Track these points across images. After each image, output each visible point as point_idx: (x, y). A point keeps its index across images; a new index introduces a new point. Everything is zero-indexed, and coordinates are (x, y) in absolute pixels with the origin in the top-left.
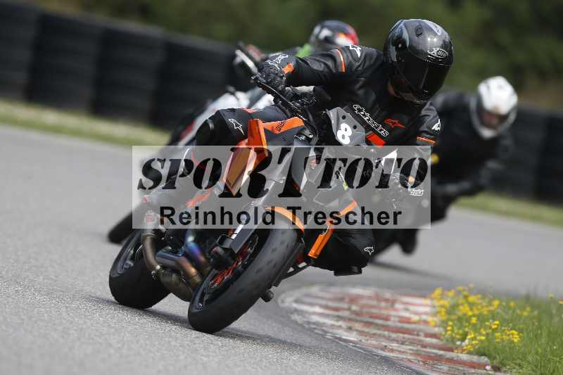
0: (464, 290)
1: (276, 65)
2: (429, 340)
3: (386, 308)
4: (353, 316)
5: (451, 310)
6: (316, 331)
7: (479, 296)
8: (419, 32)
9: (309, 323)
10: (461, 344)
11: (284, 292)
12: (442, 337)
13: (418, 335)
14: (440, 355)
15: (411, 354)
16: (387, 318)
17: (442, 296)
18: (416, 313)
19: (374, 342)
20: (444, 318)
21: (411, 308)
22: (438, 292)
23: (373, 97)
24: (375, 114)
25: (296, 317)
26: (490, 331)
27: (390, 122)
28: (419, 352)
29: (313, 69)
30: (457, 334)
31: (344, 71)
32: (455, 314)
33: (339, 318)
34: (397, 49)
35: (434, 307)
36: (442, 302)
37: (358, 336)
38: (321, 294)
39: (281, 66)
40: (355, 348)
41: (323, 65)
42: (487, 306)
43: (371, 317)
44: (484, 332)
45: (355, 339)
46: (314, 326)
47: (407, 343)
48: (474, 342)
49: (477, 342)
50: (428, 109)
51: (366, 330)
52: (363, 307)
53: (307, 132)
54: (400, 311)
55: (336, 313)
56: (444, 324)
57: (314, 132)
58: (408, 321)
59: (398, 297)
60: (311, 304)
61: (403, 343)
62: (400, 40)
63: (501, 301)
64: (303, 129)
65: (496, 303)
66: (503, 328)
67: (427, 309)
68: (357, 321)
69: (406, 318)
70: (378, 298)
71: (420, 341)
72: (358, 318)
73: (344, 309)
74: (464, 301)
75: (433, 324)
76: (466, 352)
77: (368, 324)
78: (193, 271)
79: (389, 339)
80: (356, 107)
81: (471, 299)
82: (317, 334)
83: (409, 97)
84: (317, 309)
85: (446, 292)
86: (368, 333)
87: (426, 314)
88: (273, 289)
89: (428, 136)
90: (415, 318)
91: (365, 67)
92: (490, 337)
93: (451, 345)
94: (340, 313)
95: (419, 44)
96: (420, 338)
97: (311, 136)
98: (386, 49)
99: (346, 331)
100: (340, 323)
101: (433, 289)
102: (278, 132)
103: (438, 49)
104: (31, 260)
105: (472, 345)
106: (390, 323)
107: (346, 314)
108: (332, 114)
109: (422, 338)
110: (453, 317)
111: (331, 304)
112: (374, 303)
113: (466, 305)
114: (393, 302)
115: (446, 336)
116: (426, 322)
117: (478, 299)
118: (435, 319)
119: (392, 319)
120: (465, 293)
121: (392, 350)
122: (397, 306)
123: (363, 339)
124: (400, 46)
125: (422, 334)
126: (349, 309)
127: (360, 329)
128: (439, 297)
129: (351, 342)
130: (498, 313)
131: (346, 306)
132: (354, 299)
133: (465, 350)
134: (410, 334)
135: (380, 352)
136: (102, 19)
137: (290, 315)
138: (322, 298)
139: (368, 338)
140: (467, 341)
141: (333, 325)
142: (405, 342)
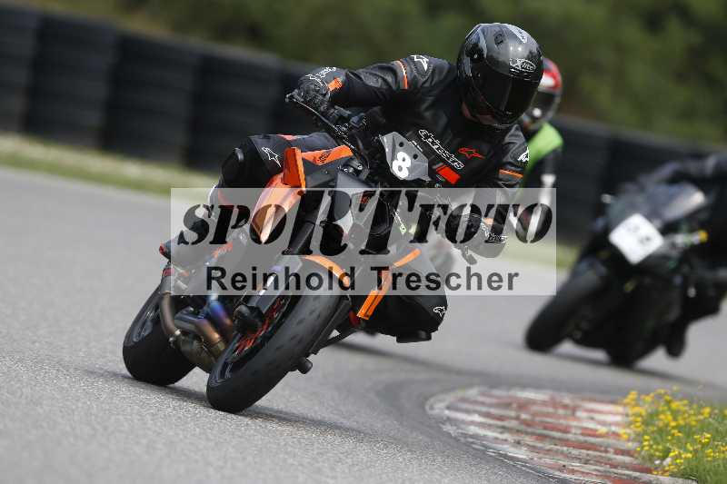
0: (666, 393)
1: (319, 80)
2: (620, 458)
3: (565, 417)
4: (523, 427)
5: (649, 420)
6: (474, 446)
7: (686, 402)
8: (500, 39)
9: (465, 436)
10: (661, 463)
11: (432, 395)
12: (636, 455)
13: (606, 452)
14: (635, 478)
15: (597, 475)
16: (566, 430)
17: (637, 403)
18: (603, 423)
19: (548, 461)
20: (640, 430)
21: (598, 417)
22: (633, 395)
23: (443, 120)
24: (446, 142)
25: (448, 428)
26: (699, 446)
27: (464, 151)
28: (608, 474)
29: (367, 85)
30: (657, 450)
31: (406, 87)
32: (654, 425)
33: (504, 429)
34: (472, 60)
35: (627, 415)
36: (637, 410)
37: (528, 453)
38: (481, 399)
39: (326, 81)
40: (524, 468)
41: (380, 80)
42: (695, 415)
43: (545, 428)
44: (691, 449)
45: (524, 457)
46: (471, 440)
47: (592, 462)
48: (678, 461)
49: (682, 461)
50: (512, 135)
51: (539, 445)
52: (534, 415)
53: (356, 163)
54: (583, 420)
55: (500, 423)
56: (638, 438)
57: (364, 163)
58: (593, 434)
59: (579, 403)
60: (468, 412)
61: (586, 462)
62: (476, 49)
63: (713, 408)
64: (351, 159)
65: (707, 410)
66: (716, 443)
67: (618, 418)
68: (527, 433)
69: (591, 430)
70: (555, 404)
71: (609, 459)
72: (530, 430)
73: (511, 418)
74: (666, 408)
75: (626, 436)
76: (668, 474)
77: (542, 437)
78: (216, 336)
79: (568, 456)
80: (423, 132)
81: (675, 405)
82: (474, 448)
83: (487, 120)
84: (477, 418)
85: (643, 397)
86: (541, 448)
87: (617, 424)
88: (312, 358)
89: (513, 168)
90: (603, 430)
91: (433, 83)
92: (700, 455)
93: (648, 465)
94: (506, 423)
95: (499, 53)
96: (609, 455)
97: (360, 168)
98: (459, 60)
99: (513, 446)
100: (506, 436)
101: (625, 393)
102: (320, 164)
103: (524, 60)
104: (108, 355)
105: (677, 464)
106: (570, 436)
107: (513, 424)
108: (386, 140)
109: (611, 455)
110: (651, 428)
111: (493, 411)
112: (551, 410)
113: (669, 413)
114: (575, 409)
115: (643, 453)
116: (616, 435)
117: (685, 405)
118: (628, 431)
119: (573, 431)
120: (668, 398)
121: (573, 472)
122: (579, 414)
123: (535, 456)
124: (476, 56)
125: (612, 450)
126: (517, 418)
127: (531, 444)
128: (633, 403)
129: (518, 460)
130: (710, 424)
131: (513, 414)
132: (523, 405)
133: (667, 471)
134: (595, 450)
135: (557, 473)
136: (199, 43)
137: (441, 425)
138: (483, 404)
139: (541, 455)
140: (668, 460)
141: (497, 439)
142: (589, 460)
